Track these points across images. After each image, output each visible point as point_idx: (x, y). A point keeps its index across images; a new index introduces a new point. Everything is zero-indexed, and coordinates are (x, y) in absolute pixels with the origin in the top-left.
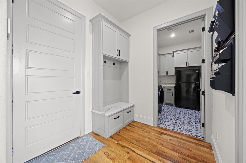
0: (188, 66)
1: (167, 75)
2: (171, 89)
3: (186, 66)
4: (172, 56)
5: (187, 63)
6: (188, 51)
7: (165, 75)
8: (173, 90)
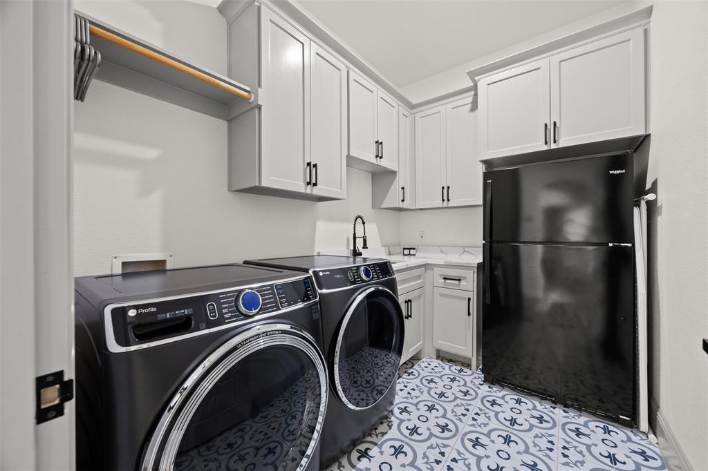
0: (554, 146)
1: (445, 204)
2: (460, 280)
3: (545, 148)
4: (469, 106)
5: (551, 130)
6: (556, 56)
7: (439, 203)
8: (470, 284)
